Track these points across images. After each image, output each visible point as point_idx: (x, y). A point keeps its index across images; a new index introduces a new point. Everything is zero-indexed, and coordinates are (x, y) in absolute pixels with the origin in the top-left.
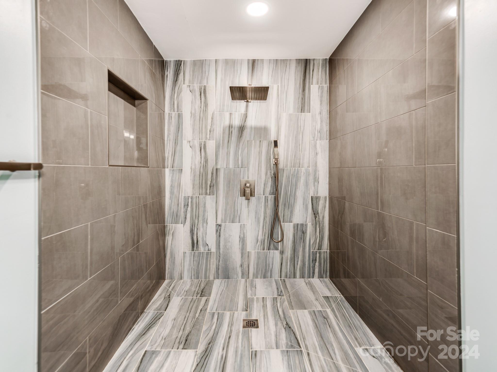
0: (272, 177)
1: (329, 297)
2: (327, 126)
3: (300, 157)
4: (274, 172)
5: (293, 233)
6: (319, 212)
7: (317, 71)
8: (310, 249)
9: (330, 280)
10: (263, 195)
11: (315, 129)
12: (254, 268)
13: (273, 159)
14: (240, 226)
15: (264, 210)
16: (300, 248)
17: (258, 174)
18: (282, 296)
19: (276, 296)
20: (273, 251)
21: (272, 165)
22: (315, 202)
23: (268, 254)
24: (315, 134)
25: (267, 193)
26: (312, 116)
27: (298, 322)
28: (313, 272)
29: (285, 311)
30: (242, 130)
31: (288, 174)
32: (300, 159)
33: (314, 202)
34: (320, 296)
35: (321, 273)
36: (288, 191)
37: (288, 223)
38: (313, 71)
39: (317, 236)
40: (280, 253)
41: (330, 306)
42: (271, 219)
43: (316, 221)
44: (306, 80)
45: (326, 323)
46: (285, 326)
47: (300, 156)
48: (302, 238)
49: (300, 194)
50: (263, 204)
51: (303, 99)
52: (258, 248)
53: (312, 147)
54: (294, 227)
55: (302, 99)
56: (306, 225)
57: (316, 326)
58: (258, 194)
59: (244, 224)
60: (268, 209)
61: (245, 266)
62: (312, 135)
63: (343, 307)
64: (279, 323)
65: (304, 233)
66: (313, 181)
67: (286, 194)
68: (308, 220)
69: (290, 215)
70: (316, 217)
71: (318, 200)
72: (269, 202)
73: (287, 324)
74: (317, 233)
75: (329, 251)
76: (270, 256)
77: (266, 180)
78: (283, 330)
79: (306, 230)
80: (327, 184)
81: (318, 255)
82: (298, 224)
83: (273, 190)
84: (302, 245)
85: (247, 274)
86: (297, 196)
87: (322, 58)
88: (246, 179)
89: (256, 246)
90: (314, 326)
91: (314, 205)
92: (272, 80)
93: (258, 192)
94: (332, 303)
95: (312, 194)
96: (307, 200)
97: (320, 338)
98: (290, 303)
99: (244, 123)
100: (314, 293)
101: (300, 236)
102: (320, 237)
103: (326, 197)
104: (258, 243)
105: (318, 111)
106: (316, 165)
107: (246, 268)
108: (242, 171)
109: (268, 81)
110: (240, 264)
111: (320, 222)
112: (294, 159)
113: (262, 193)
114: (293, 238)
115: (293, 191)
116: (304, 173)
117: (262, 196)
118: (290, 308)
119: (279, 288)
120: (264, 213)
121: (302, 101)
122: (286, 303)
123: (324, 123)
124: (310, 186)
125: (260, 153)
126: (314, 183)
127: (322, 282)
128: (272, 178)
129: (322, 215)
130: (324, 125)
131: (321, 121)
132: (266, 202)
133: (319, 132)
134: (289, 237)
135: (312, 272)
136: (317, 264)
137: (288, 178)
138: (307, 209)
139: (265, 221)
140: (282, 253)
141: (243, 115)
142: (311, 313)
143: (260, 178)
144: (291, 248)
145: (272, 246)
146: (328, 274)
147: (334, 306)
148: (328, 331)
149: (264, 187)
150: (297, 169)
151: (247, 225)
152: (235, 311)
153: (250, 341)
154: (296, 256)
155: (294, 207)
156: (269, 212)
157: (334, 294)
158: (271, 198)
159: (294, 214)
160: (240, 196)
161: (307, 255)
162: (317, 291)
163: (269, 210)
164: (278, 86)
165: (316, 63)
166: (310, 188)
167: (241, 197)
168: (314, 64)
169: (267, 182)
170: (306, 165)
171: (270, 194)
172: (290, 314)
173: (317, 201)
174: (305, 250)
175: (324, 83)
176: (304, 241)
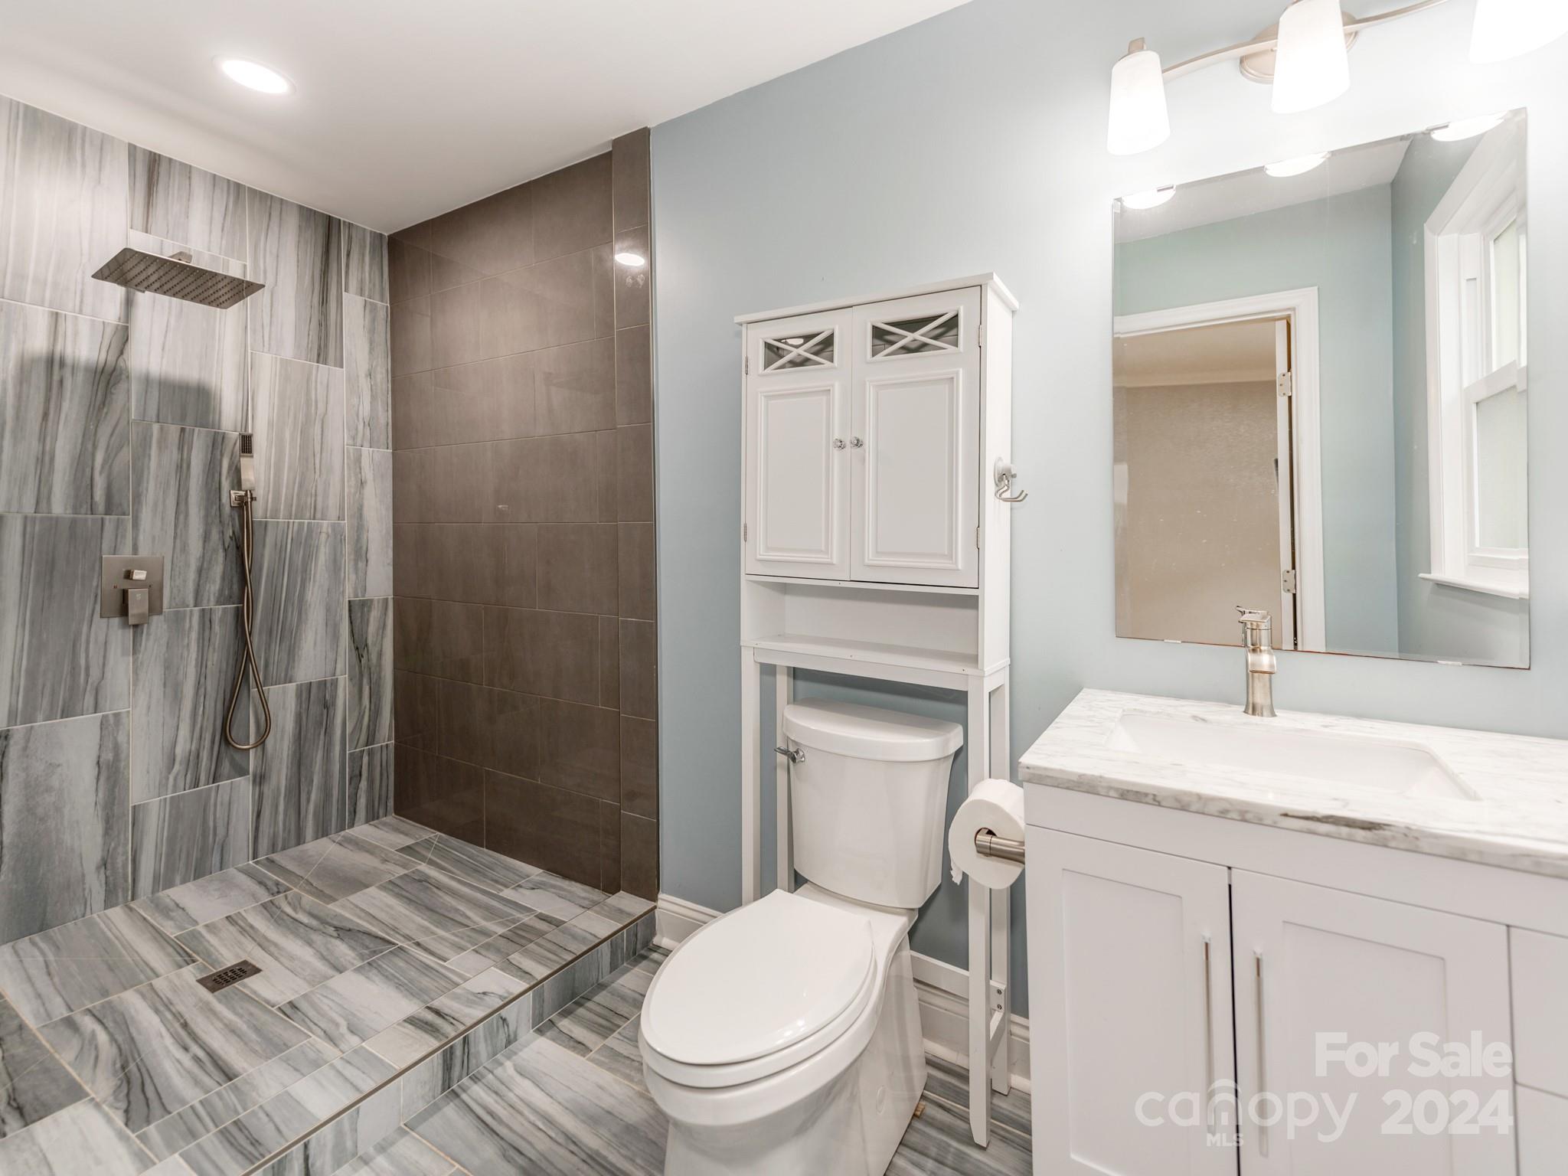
0: (227, 546)
1: (413, 847)
2: (388, 410)
3: (316, 491)
4: (234, 533)
5: (296, 713)
6: (370, 642)
7: (359, 260)
8: (343, 750)
9: (397, 816)
10: (195, 606)
11: (358, 416)
12: (158, 856)
13: (232, 492)
14: (99, 724)
15: (198, 655)
16: (317, 751)
17: (175, 538)
18: (285, 892)
19: (266, 898)
20: (230, 781)
21: (227, 509)
22: (359, 614)
23: (213, 794)
24: (357, 429)
25: (209, 600)
26: (349, 380)
27: (363, 915)
28: (352, 809)
29: (315, 912)
30: (108, 383)
31: (279, 539)
32: (316, 495)
33: (357, 615)
34: (391, 852)
35: (373, 806)
36: (278, 589)
37: (279, 684)
38: (348, 255)
39: (363, 707)
40: (254, 781)
41: (423, 859)
42: (222, 683)
43: (360, 667)
44: (329, 275)
45: (428, 888)
46: (335, 934)
47: (316, 486)
48: (322, 724)
49: (315, 595)
50: (194, 635)
51: (323, 324)
52: (175, 786)
53: (348, 464)
54: (299, 695)
55: (320, 325)
56: (335, 683)
57: (410, 901)
58: (174, 604)
59: (117, 716)
60: (214, 649)
61: (120, 860)
62: (349, 430)
63: (450, 850)
64: (317, 938)
65: (327, 706)
66: (352, 557)
67: (274, 597)
68: (340, 666)
69: (286, 662)
70: (360, 657)
71: (366, 609)
72: (217, 628)
73: (337, 928)
74: (363, 699)
75: (393, 741)
76: (219, 799)
77: (207, 558)
78: (338, 942)
79: (334, 697)
80: (389, 564)
81: (365, 759)
82: (311, 683)
83: (231, 588)
84: (321, 743)
85: (130, 887)
86: (307, 601)
87: (370, 229)
88: (126, 553)
89: (168, 779)
90: (406, 902)
91: (357, 622)
92: (224, 242)
93: (175, 598)
94: (424, 852)
95: (349, 594)
96: (336, 611)
97: (428, 913)
98: (319, 894)
99: (117, 360)
100: (372, 853)
101: (316, 717)
102: (373, 708)
103: (387, 599)
104: (173, 767)
105: (363, 367)
106: (359, 514)
107: (125, 866)
108: (107, 523)
109: (210, 242)
110: (99, 858)
111: (373, 669)
112: (298, 495)
113: (191, 600)
114: (296, 728)
115: (295, 587)
116: (328, 536)
117: (191, 611)
118: (324, 902)
119: (265, 880)
120: (196, 666)
121: (320, 331)
122: (308, 899)
123: (380, 403)
124: (345, 573)
125: (182, 468)
126: (356, 564)
127: (380, 827)
128: (225, 550)
129: (377, 649)
130: (380, 408)
131: (373, 398)
132: (204, 630)
133: (367, 423)
134: (283, 727)
135: (349, 811)
136: (363, 784)
137: (280, 549)
138: (335, 637)
139: (203, 690)
140: (260, 779)
141: (109, 331)
142: (385, 887)
143: (184, 549)
144: (290, 757)
145: (226, 766)
146: (391, 803)
147: (430, 856)
148: (438, 895)
149: (199, 581)
150: (309, 523)
151: (128, 716)
152: (149, 979)
153: (257, 999)
154: (303, 779)
155: (298, 634)
156: (215, 659)
157: (421, 837)
158: (223, 614)
159: (298, 656)
160: (101, 617)
161: (336, 768)
162: (377, 847)
163: (216, 654)
164: (245, 266)
165: (356, 236)
166: (345, 576)
167: (105, 620)
168: (350, 238)
169: (210, 562)
170: (333, 513)
171: (218, 603)
172: (334, 911)
173: (362, 613)
174: (332, 754)
175: (377, 295)
176: (328, 730)
